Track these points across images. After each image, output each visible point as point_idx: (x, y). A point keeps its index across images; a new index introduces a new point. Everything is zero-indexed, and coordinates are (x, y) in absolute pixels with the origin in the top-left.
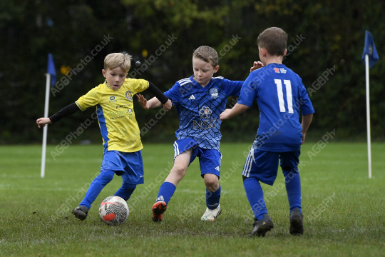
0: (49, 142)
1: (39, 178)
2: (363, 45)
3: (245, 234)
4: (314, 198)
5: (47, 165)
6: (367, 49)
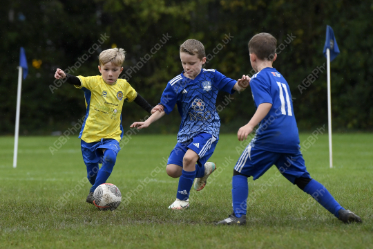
0: (21, 134)
1: (12, 168)
2: (324, 39)
3: (211, 222)
4: (277, 187)
5: (19, 155)
6: (329, 43)
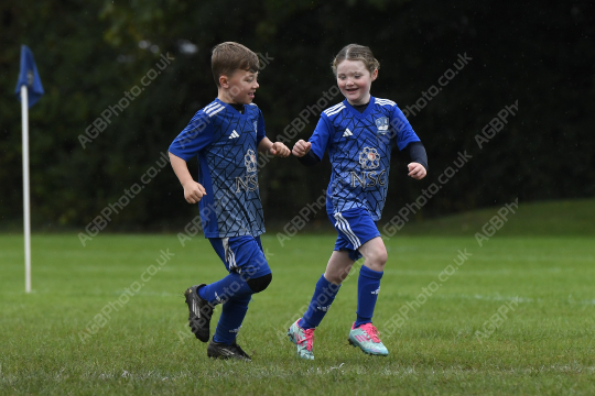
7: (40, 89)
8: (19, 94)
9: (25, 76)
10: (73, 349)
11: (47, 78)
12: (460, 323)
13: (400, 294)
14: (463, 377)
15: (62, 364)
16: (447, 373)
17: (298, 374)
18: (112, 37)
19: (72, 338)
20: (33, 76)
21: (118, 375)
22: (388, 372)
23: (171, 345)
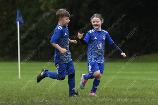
7: (22, 22)
8: (17, 23)
9: (18, 19)
10: (32, 94)
11: (25, 19)
12: (139, 86)
13: (122, 78)
14: (140, 101)
15: (29, 98)
16: (136, 100)
17: (94, 101)
18: (42, 7)
19: (32, 91)
20: (21, 19)
21: (44, 101)
22: (119, 100)
23: (59, 93)
